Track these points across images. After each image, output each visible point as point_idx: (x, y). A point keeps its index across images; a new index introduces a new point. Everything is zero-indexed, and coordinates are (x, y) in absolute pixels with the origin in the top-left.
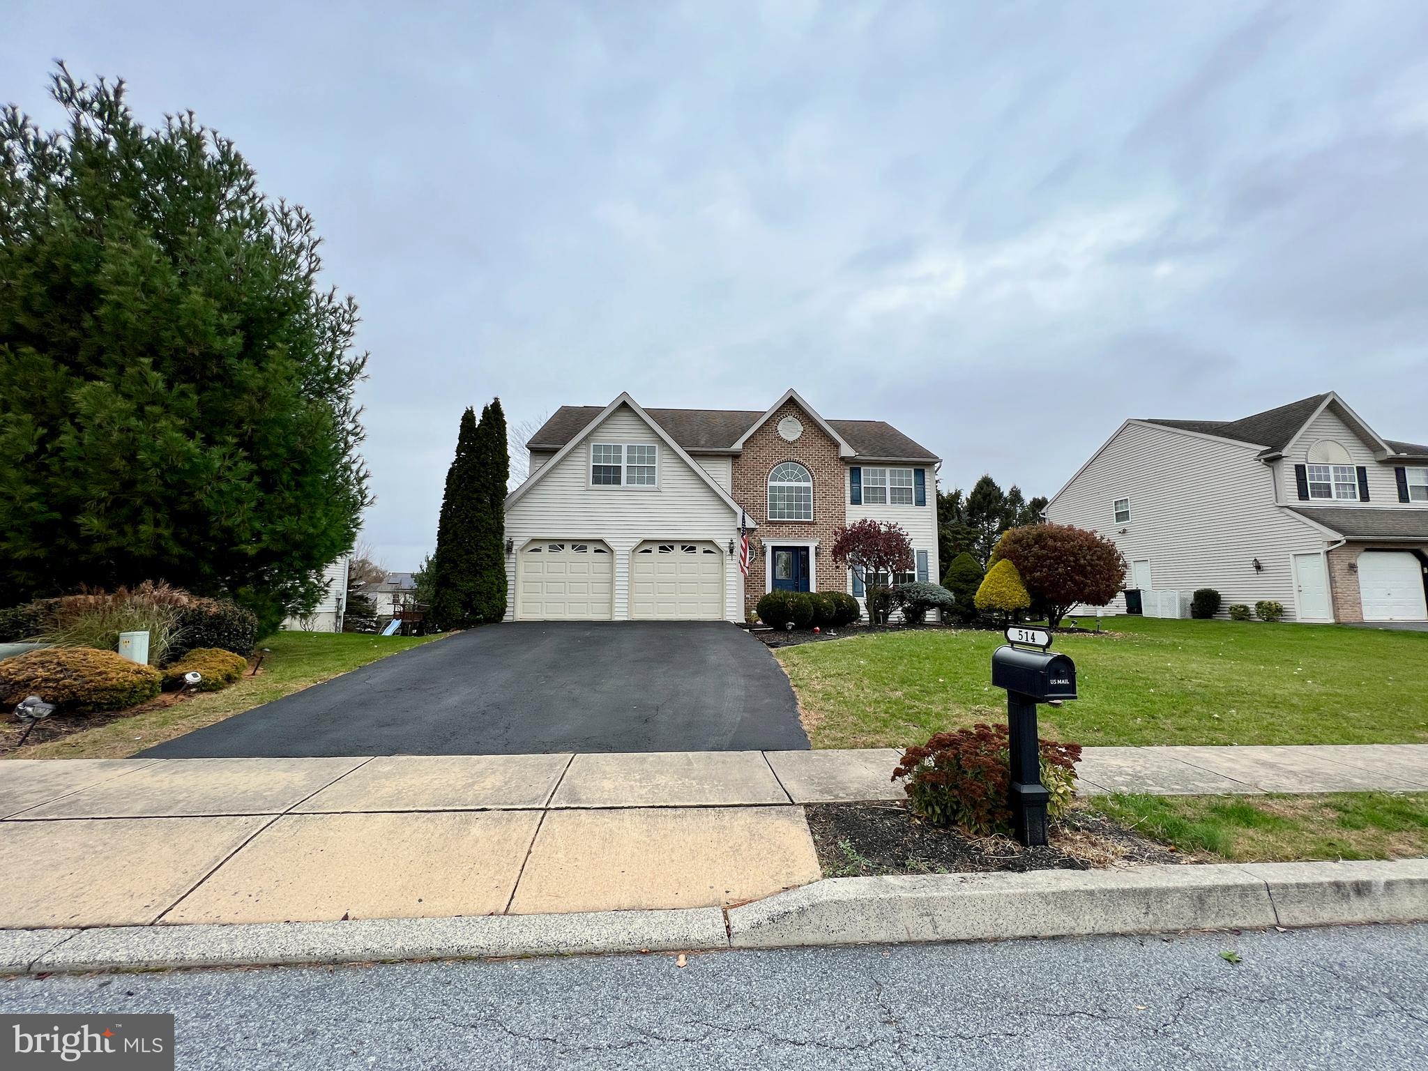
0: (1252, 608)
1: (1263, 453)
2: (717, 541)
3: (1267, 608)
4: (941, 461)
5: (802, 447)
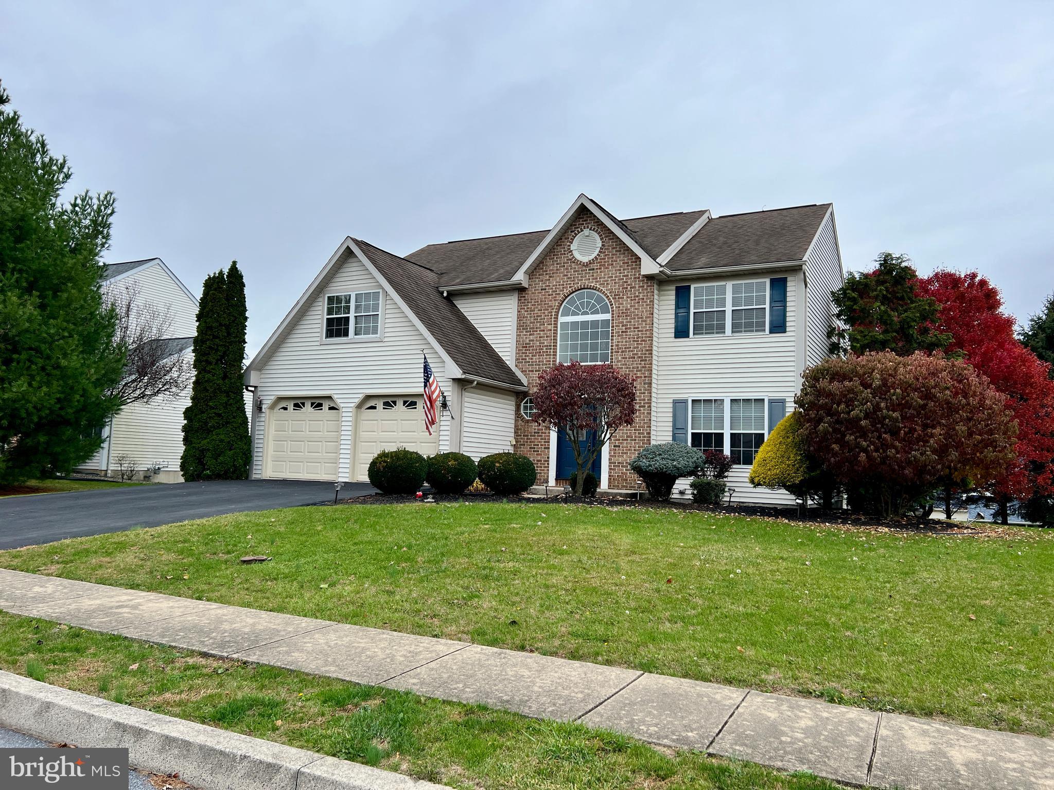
5: (600, 269)
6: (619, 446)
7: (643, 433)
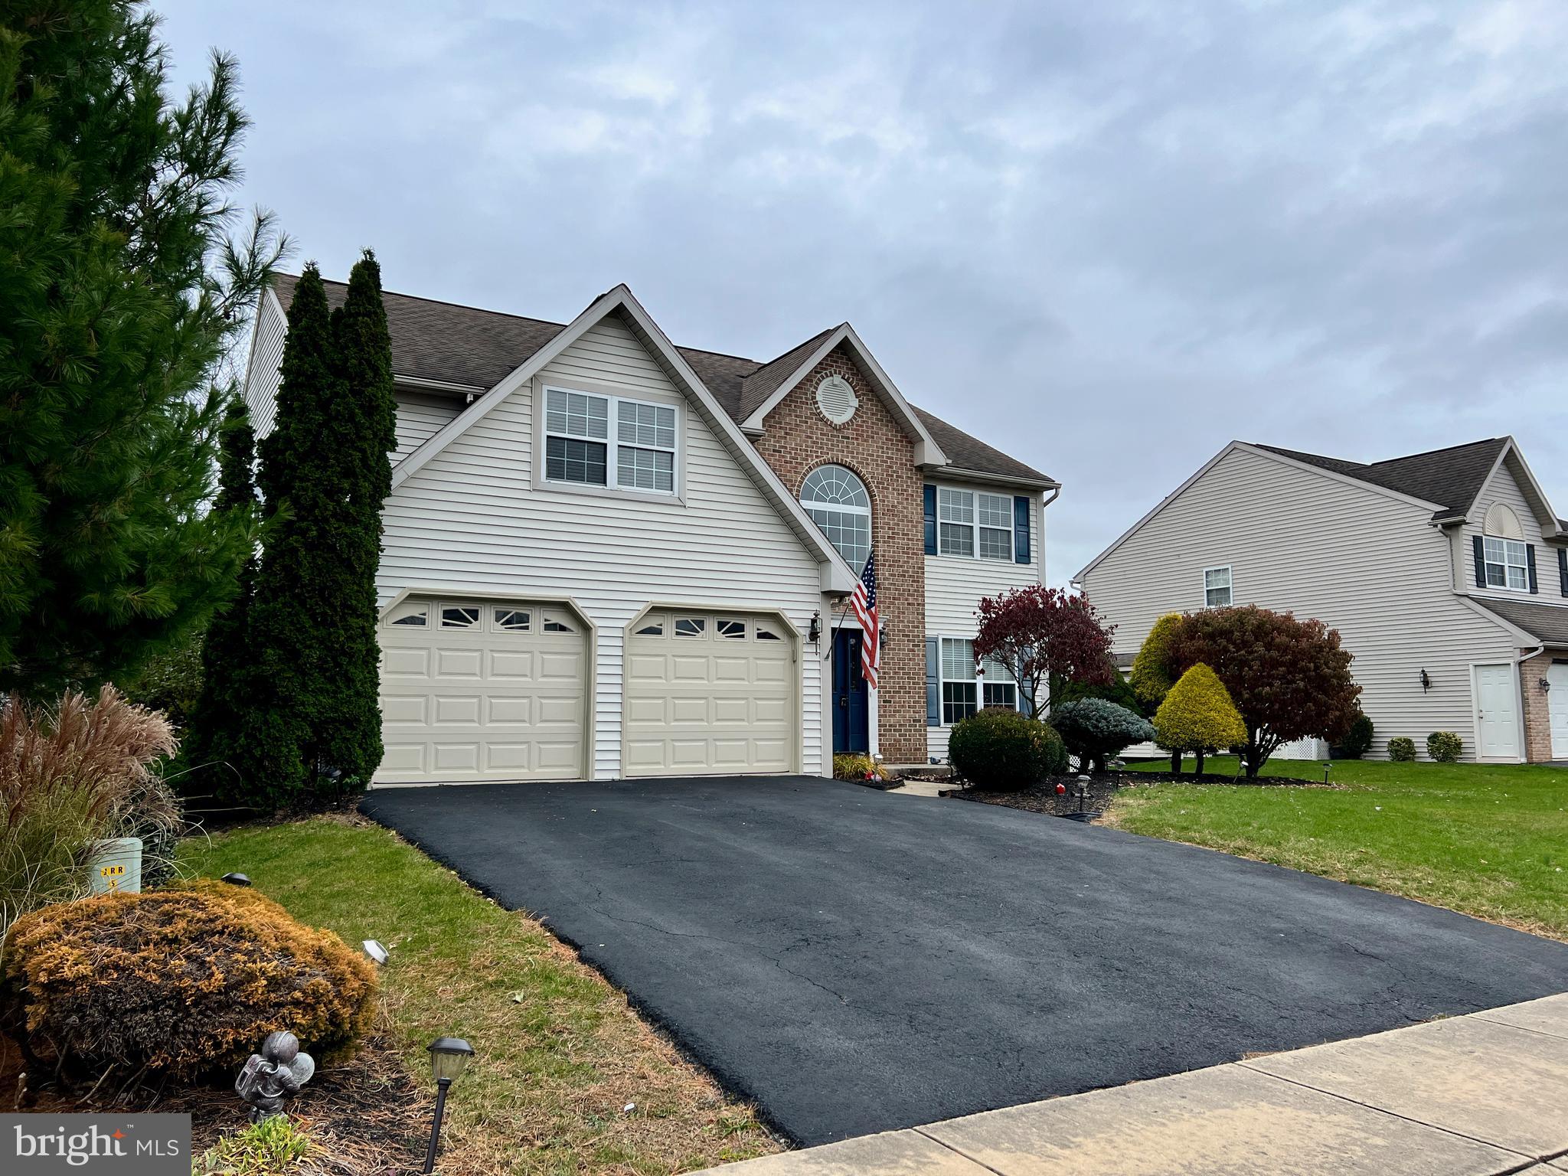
0: (1421, 744)
1: (1438, 516)
2: (787, 615)
3: (1445, 743)
4: (1057, 487)
5: (857, 439)
6: (890, 702)
7: (918, 683)
